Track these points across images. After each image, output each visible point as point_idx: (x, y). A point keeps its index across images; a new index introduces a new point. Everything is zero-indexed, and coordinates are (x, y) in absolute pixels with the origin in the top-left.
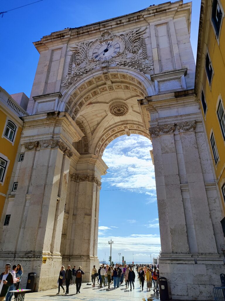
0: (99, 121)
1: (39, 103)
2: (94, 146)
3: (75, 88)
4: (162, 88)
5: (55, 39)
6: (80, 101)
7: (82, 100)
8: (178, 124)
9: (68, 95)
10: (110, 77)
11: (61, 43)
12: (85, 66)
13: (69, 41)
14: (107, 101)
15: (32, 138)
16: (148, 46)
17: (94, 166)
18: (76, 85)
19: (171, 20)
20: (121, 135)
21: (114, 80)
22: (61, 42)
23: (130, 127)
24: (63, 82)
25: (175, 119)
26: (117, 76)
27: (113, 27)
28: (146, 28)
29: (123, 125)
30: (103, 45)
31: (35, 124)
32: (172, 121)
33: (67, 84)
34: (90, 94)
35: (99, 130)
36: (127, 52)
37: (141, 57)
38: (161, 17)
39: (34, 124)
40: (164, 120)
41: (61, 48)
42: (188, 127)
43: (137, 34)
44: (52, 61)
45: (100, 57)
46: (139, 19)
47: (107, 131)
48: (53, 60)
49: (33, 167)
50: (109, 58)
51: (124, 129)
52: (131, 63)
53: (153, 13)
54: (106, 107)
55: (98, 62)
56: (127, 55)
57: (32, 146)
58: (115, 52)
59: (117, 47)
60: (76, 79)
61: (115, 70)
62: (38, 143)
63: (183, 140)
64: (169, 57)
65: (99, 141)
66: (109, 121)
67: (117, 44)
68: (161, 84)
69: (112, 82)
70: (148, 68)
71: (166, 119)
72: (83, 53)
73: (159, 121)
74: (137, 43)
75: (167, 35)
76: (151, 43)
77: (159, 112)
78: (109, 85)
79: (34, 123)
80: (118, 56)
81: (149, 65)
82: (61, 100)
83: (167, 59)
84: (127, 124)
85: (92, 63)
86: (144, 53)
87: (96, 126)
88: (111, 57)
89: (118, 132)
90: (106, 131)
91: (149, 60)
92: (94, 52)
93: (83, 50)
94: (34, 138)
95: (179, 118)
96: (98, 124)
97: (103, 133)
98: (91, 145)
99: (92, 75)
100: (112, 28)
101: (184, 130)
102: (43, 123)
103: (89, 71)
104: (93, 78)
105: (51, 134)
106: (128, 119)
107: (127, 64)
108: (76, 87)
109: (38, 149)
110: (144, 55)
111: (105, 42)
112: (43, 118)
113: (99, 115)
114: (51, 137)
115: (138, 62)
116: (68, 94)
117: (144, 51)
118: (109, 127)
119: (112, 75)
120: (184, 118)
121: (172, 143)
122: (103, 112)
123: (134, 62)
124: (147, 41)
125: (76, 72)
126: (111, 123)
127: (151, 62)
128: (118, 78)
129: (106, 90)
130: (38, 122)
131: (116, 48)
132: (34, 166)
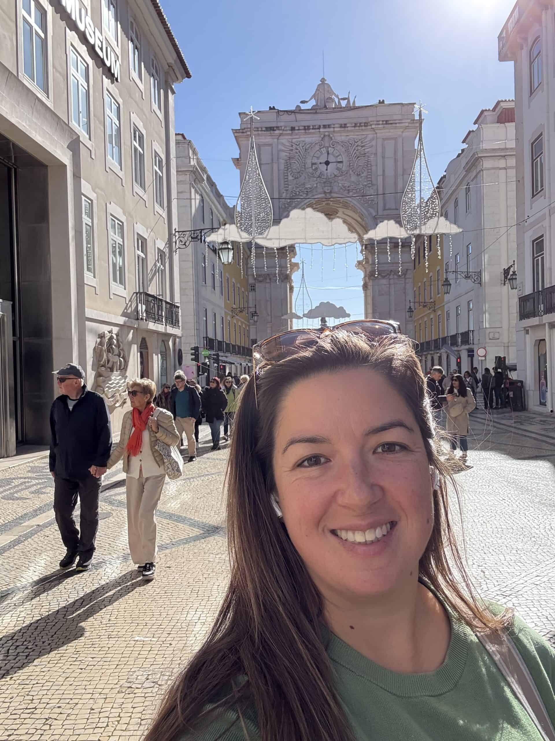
5: (263, 132)
11: (270, 137)
12: (304, 181)
13: (280, 136)
15: (259, 270)
16: (374, 168)
19: (400, 136)
27: (336, 129)
28: (373, 139)
30: (323, 152)
32: (389, 267)
33: (287, 205)
36: (351, 172)
37: (365, 183)
41: (270, 145)
43: (362, 146)
44: (261, 164)
45: (321, 173)
46: (367, 126)
48: (262, 162)
50: (332, 177)
52: (355, 191)
53: (382, 124)
55: (318, 179)
56: (351, 176)
57: (262, 278)
58: (338, 169)
59: (339, 161)
63: (395, 285)
67: (340, 155)
70: (372, 201)
71: (384, 265)
75: (394, 157)
76: (377, 165)
80: (341, 176)
85: (311, 178)
86: (369, 179)
88: (333, 176)
91: (373, 189)
92: (314, 161)
93: (299, 155)
94: (262, 269)
100: (334, 131)
107: (351, 190)
110: (369, 182)
111: (325, 149)
115: (363, 191)
117: (369, 176)
119: (334, 199)
121: (387, 287)
123: (358, 190)
124: (373, 160)
125: (295, 189)
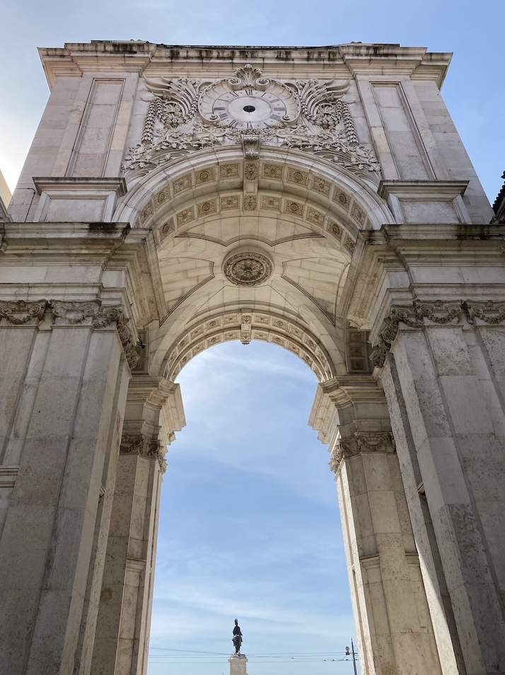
0: (186, 291)
1: (51, 197)
2: (160, 355)
3: (165, 179)
4: (411, 214)
5: (108, 55)
6: (167, 219)
7: (171, 216)
8: (471, 304)
9: (143, 193)
10: (261, 171)
11: (122, 68)
12: (192, 132)
13: (144, 68)
14: (225, 239)
15: (25, 291)
16: (359, 121)
17: (159, 411)
18: (169, 172)
19: (406, 80)
20: (226, 339)
21: (267, 181)
22: (122, 65)
23: (258, 322)
24: (128, 158)
25: (459, 291)
26: (278, 172)
27: (266, 61)
28: (348, 85)
29: (241, 312)
30: (240, 95)
31: (39, 249)
32: (453, 295)
33: (142, 165)
34: (194, 205)
35: (181, 316)
36: (306, 122)
37: (343, 140)
38: (383, 68)
39: (36, 252)
40: (431, 291)
41: (120, 80)
42: (494, 315)
43: (328, 90)
44: (93, 104)
45: (234, 121)
46: (333, 60)
47: (198, 323)
48: (96, 102)
49: (24, 378)
50: (260, 127)
51: (240, 322)
52: (321, 148)
53: (367, 55)
54: (217, 254)
55: (227, 130)
56: (307, 128)
57: (25, 315)
58: (273, 117)
59: (278, 107)
60: (168, 157)
61: (279, 156)
62: (48, 306)
63: (488, 346)
64: (414, 151)
65: (174, 345)
66: (211, 296)
67: (278, 100)
68: (408, 207)
69: (260, 188)
70: (366, 167)
71: (435, 289)
72: (185, 102)
73: (418, 291)
74: (330, 108)
75: (401, 108)
76: (365, 117)
77: (413, 269)
78: (248, 194)
79: (38, 247)
80: (284, 127)
81: (367, 160)
82: (125, 201)
83: (409, 156)
84: (253, 311)
85: (211, 129)
86: (352, 132)
87: (176, 301)
88: (265, 126)
89: (223, 330)
90: (195, 321)
91: (365, 149)
92: (217, 106)
93: (184, 95)
94: (33, 291)
95: (468, 291)
96: (182, 299)
97: (187, 327)
98: (154, 352)
99: (214, 157)
100: (263, 65)
101: (487, 321)
102: (67, 252)
103: (205, 145)
104: (218, 163)
105: (93, 287)
106: (259, 298)
107: (309, 147)
108: (169, 176)
109: (46, 325)
110: (351, 137)
111: (244, 91)
112: (74, 236)
113: (192, 274)
114: (93, 294)
115: (339, 149)
116: (145, 191)
117: (349, 129)
118: (206, 312)
119: (266, 166)
120: (479, 291)
121: (462, 350)
122: (204, 267)
123: (328, 147)
124: (353, 110)
125: (167, 140)
126: (215, 301)
127: (372, 156)
128: (280, 177)
129: (237, 206)
130: (50, 247)
131: (275, 109)
132: (28, 375)
